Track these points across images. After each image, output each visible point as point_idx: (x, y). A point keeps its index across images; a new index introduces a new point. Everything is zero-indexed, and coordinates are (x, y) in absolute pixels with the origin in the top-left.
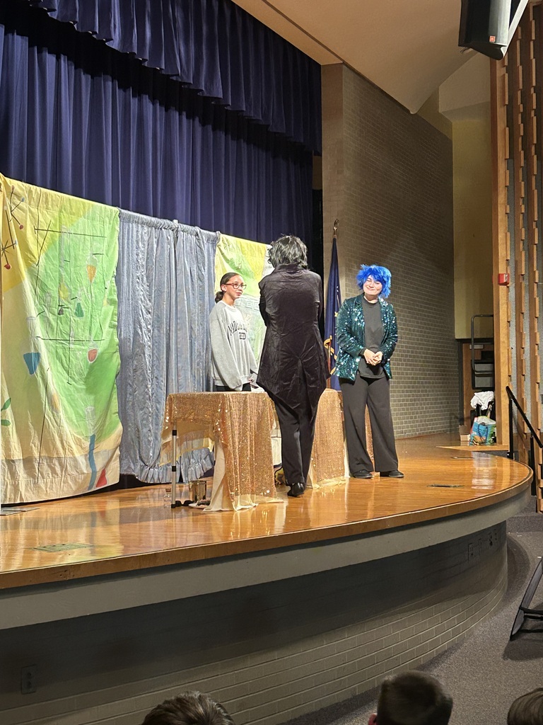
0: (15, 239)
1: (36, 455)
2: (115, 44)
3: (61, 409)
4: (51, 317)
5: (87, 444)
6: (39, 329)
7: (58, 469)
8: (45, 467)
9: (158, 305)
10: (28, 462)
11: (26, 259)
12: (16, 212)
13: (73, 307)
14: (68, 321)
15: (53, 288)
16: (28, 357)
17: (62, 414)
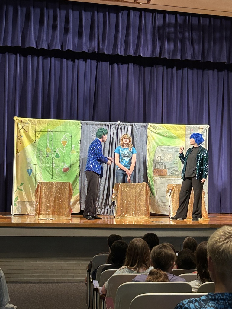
0: (23, 135)
4: (43, 158)
11: (30, 141)
12: (24, 127)
13: (54, 154)
14: (51, 159)
15: (43, 149)
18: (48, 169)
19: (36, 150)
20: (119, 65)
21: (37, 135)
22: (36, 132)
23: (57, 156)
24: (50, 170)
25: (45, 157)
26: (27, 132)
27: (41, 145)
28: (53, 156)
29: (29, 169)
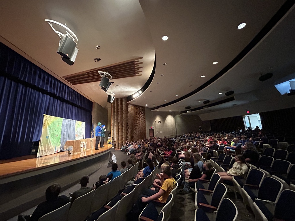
0: (46, 122)
1: (47, 149)
2: (66, 99)
3: (51, 143)
4: (51, 132)
5: (55, 147)
6: (49, 133)
7: (50, 151)
8: (48, 150)
9: (67, 129)
10: (45, 150)
11: (48, 125)
12: (47, 119)
13: (55, 130)
14: (54, 132)
15: (52, 128)
16: (47, 137)
17: (51, 144)
18: (52, 136)
19: (49, 128)
23: (56, 131)
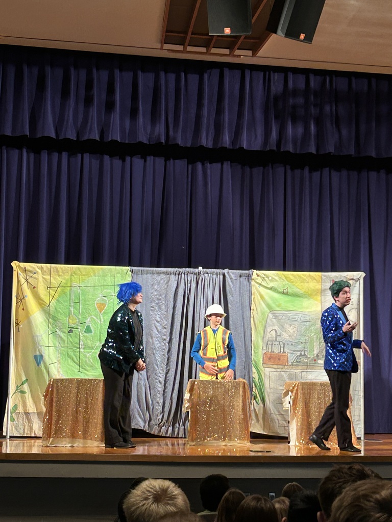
4: (62, 335)
11: (40, 304)
12: (30, 280)
13: (82, 328)
14: (78, 337)
15: (63, 318)
16: (36, 358)
18: (72, 354)
19: (51, 320)
20: (206, 165)
21: (52, 293)
22: (50, 287)
23: (88, 330)
24: (76, 357)
25: (67, 332)
26: (34, 288)
27: (60, 312)
28: (80, 331)
29: (38, 354)
